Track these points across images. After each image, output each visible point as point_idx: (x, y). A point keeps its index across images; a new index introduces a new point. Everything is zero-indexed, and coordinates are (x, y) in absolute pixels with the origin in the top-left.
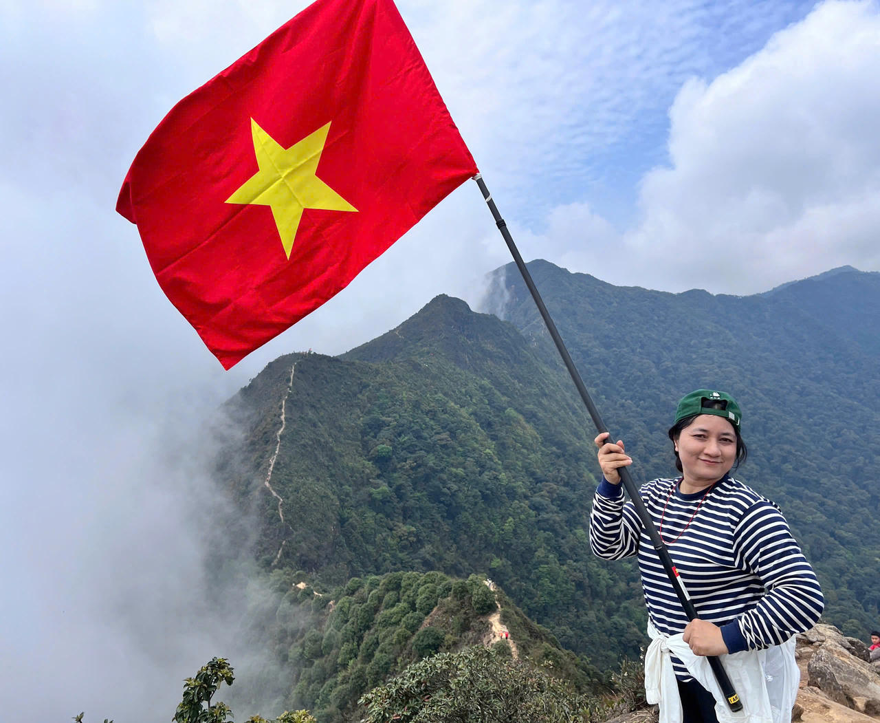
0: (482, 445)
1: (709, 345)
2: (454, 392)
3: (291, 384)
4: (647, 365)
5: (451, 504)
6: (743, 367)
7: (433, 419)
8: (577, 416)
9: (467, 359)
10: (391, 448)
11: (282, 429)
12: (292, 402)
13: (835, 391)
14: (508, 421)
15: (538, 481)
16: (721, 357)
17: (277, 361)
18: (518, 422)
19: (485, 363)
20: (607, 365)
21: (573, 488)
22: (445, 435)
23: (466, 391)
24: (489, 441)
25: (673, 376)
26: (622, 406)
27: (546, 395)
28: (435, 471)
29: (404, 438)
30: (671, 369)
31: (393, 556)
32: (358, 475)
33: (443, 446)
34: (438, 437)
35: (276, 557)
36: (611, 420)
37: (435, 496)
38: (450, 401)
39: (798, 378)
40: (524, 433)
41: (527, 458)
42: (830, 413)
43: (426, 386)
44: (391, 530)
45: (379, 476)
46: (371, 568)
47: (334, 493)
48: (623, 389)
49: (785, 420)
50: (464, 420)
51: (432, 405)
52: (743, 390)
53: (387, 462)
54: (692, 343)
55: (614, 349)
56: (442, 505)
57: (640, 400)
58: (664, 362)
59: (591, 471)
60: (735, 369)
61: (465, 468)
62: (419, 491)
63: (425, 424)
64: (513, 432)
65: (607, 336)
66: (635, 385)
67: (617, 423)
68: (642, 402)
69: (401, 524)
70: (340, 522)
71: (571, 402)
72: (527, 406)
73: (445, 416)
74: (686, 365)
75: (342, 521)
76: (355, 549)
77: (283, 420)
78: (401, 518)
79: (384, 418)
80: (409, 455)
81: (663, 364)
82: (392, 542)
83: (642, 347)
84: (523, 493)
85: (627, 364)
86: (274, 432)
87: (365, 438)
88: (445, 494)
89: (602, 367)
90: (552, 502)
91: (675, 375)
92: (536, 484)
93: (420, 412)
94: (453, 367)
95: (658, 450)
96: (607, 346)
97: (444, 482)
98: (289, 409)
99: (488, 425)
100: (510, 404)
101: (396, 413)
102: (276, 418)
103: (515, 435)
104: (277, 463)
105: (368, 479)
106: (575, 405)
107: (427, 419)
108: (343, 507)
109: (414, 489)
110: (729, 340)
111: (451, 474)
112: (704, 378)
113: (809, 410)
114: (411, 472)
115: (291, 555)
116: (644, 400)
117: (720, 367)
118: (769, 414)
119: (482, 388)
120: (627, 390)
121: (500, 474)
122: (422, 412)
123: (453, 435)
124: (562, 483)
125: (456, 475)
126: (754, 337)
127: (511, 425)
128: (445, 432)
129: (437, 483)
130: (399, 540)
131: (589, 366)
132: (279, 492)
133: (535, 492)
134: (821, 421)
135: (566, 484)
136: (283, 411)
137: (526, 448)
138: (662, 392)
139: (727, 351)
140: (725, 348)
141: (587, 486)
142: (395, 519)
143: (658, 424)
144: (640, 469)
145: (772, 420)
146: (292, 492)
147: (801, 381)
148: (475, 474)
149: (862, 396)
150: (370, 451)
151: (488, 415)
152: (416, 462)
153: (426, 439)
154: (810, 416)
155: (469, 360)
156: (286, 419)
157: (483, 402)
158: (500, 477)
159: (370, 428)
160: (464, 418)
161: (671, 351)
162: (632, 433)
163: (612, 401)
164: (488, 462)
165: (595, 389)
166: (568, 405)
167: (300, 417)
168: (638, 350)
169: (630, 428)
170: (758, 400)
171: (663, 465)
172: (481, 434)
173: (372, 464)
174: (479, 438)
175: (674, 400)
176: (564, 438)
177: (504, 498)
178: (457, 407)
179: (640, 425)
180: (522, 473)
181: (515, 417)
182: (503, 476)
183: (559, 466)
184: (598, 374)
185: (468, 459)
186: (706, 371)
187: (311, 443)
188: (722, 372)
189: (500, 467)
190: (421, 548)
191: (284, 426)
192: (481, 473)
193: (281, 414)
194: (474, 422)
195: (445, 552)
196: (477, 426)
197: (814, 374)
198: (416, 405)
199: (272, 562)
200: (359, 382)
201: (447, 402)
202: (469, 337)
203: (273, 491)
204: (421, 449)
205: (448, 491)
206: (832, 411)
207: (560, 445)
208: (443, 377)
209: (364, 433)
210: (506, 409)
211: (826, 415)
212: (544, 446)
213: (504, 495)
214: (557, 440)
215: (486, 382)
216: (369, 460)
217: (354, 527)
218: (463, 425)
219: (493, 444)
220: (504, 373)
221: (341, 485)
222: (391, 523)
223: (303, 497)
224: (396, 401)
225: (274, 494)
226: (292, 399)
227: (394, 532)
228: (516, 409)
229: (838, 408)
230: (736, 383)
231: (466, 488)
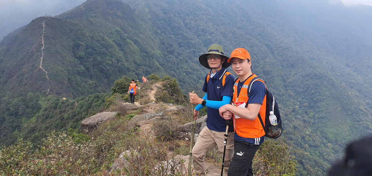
0: (118, 53)
1: (203, 14)
2: (106, 32)
3: (44, 30)
4: (180, 22)
5: (107, 74)
6: (214, 23)
7: (99, 43)
8: (153, 41)
9: (111, 19)
10: (84, 54)
11: (43, 47)
12: (46, 37)
13: (245, 32)
14: (127, 44)
15: (138, 65)
16: (206, 19)
17: (36, 20)
18: (131, 44)
19: (118, 20)
20: (165, 21)
21: (151, 68)
22: (104, 49)
23: (111, 32)
24: (120, 51)
25: (189, 26)
26: (170, 37)
27: (141, 33)
28: (101, 62)
29: (89, 50)
30: (188, 23)
31: (88, 91)
32: (72, 63)
33: (103, 53)
34: (102, 50)
35: (47, 91)
36: (166, 43)
37: (102, 71)
38: (105, 36)
39: (233, 27)
40: (133, 48)
41: (134, 57)
42: (242, 41)
43: (95, 30)
44: (86, 82)
45: (80, 64)
46: (80, 95)
47: (65, 70)
48: (171, 31)
49: (226, 43)
50: (111, 44)
51: (98, 38)
52: (213, 32)
53: (82, 59)
54: (197, 13)
55: (168, 15)
56: (104, 74)
57: (177, 35)
58: (186, 20)
59: (157, 62)
60: (211, 24)
61: (112, 61)
62: (95, 69)
63: (96, 45)
64: (129, 48)
65: (165, 9)
66: (175, 30)
67: (168, 44)
68: (177, 36)
69: (89, 81)
70: (68, 80)
71: (151, 36)
72: (134, 38)
73: (104, 42)
74: (194, 22)
75: (69, 79)
76: (74, 89)
77: (43, 44)
78: (89, 78)
79: (80, 43)
80: (91, 56)
81: (186, 21)
82: (87, 86)
83: (178, 14)
84: (133, 70)
85: (173, 21)
86: (40, 48)
87: (74, 50)
88: (105, 70)
89: (163, 22)
90: (143, 72)
91: (190, 26)
92: (138, 66)
93: (94, 40)
94: (105, 22)
95: (181, 54)
96: (166, 14)
97: (104, 66)
98: (45, 40)
99: (119, 46)
100: (128, 38)
101: (85, 41)
102: (40, 43)
103: (130, 49)
104: (43, 60)
105: (76, 65)
106: (152, 37)
107: (97, 43)
108: (68, 75)
109: (94, 69)
110: (210, 12)
111: (107, 63)
112: (200, 27)
113: (235, 39)
114: (92, 62)
115: (52, 91)
116: (178, 35)
117: (206, 23)
118: (221, 41)
119: (117, 31)
120: (172, 31)
121: (125, 63)
122: (95, 41)
123: (107, 49)
124: (147, 66)
125: (109, 64)
126: (219, 11)
127: (128, 45)
128: (103, 48)
129: (102, 66)
130: (89, 86)
131: (158, 21)
132: (45, 70)
133: (137, 69)
134: (239, 43)
135: (149, 67)
136: (43, 40)
137: (134, 54)
138: (184, 32)
139: (209, 17)
140: (208, 15)
141: (156, 67)
142: (87, 79)
143: (183, 44)
144: (175, 61)
145: (222, 43)
146: (50, 70)
147: (234, 29)
148: (116, 63)
149: (253, 35)
150: (76, 55)
151: (119, 41)
152: (93, 59)
153: (96, 50)
154: (235, 42)
155: (112, 20)
156: (44, 43)
157: (118, 37)
158: (125, 64)
159: (75, 46)
160: (111, 43)
161: (189, 16)
162: (173, 48)
163: (167, 35)
164: (120, 59)
165: (160, 31)
166: (150, 37)
167: (49, 42)
168: (177, 15)
169: (172, 46)
170: (218, 36)
171: (183, 59)
172: (117, 49)
173: (77, 59)
174: (117, 50)
175: (188, 35)
176: (148, 50)
177: (126, 71)
178: (108, 38)
179: (176, 45)
180: (133, 63)
181: (130, 42)
182: (126, 64)
183: (146, 60)
184: (162, 25)
185: (113, 58)
186: (201, 24)
187: (55, 52)
188: (207, 25)
189: (125, 61)
190: (97, 88)
191: (44, 46)
192: (118, 63)
193: (42, 42)
194: (115, 44)
195: (106, 90)
196: (115, 46)
197: (238, 26)
198: (92, 38)
199: (46, 93)
200: (69, 28)
201: (104, 36)
202: (111, 10)
203: (43, 69)
204: (95, 54)
205: (106, 69)
206: (242, 40)
207: (146, 52)
208: (102, 27)
209: (73, 48)
210: (126, 39)
211: (240, 41)
212: (141, 53)
213: (126, 70)
214: (145, 51)
215: (118, 29)
216: (76, 58)
217: (73, 81)
218: (110, 45)
219: (121, 52)
220: (125, 24)
221: (67, 67)
222: (86, 80)
223: (55, 72)
224: (85, 36)
225: (44, 70)
226: (46, 36)
227: (87, 83)
228: (130, 39)
229: (245, 39)
230: (211, 29)
231: (112, 68)
